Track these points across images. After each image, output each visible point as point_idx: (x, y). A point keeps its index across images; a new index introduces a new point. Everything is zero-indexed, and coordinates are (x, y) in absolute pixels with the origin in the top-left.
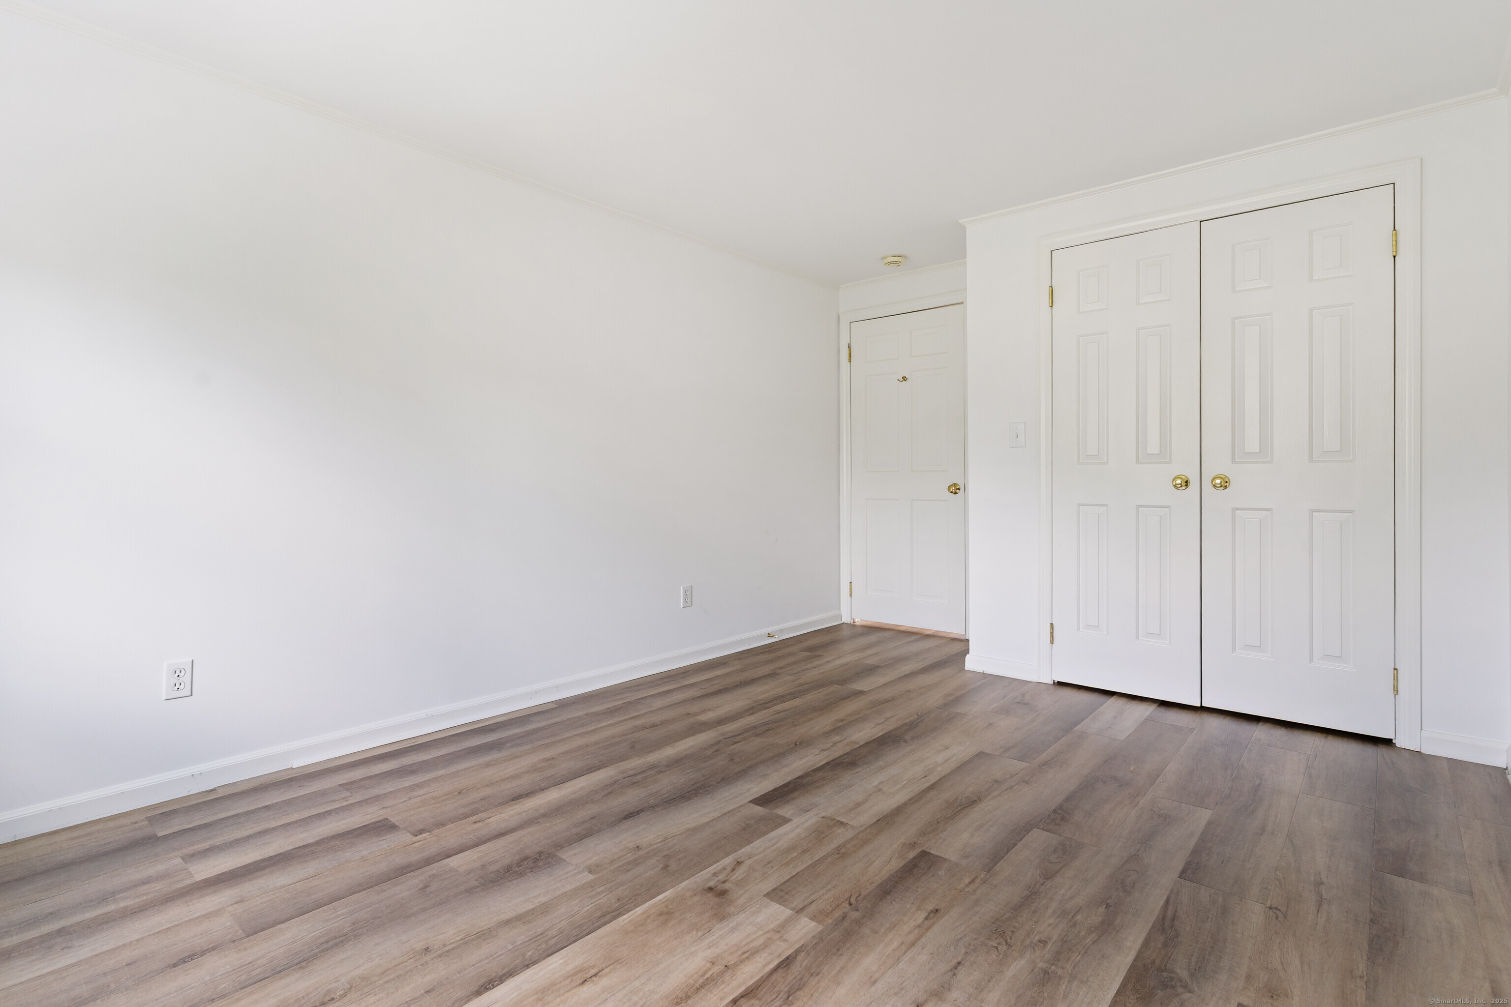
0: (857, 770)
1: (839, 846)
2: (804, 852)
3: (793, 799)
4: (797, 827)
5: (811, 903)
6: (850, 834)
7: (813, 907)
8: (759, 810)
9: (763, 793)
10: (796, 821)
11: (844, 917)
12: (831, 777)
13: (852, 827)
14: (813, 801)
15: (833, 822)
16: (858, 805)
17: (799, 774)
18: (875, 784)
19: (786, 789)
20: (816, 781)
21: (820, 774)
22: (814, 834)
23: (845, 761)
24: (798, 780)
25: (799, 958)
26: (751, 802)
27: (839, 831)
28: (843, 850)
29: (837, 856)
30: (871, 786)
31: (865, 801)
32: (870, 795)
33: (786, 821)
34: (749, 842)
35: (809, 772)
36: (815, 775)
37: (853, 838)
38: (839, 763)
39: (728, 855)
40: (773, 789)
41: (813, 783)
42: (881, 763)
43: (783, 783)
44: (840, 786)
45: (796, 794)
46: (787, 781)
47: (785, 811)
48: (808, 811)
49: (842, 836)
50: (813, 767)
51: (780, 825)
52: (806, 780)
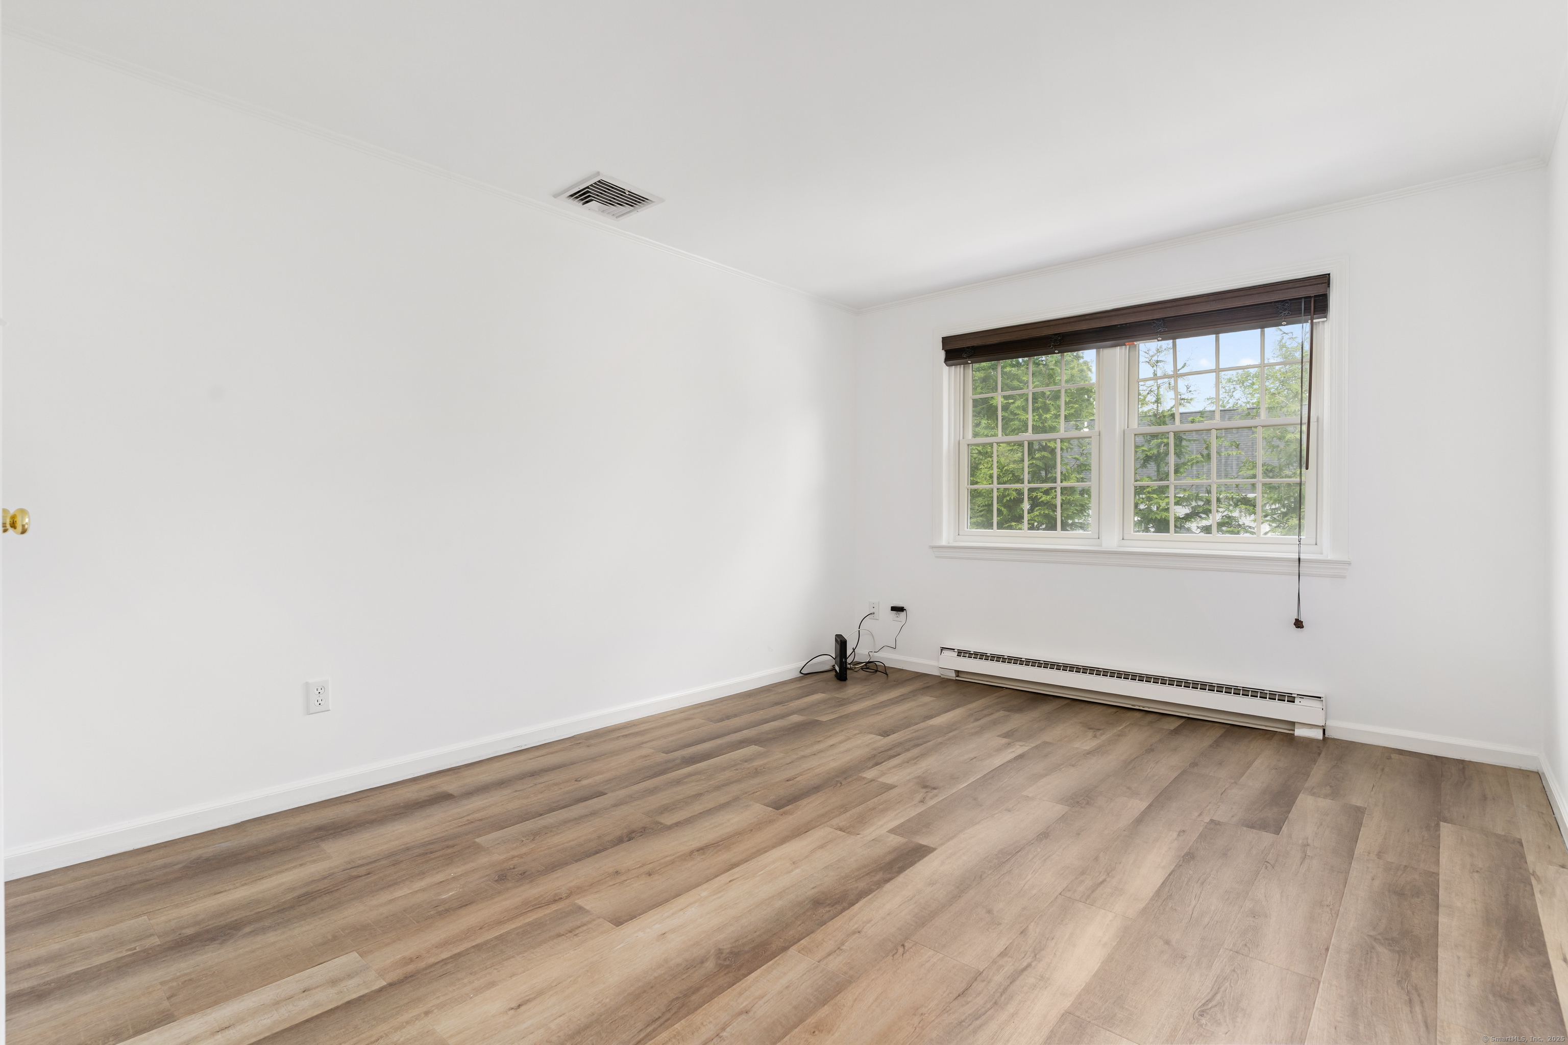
0: (813, 891)
1: (845, 813)
2: (874, 809)
3: (890, 853)
4: (882, 826)
5: (866, 783)
6: (835, 822)
7: (864, 782)
8: (924, 841)
9: (926, 859)
10: (884, 831)
11: (845, 778)
12: (848, 880)
13: (832, 827)
14: (869, 850)
15: (849, 830)
16: (821, 847)
17: (888, 886)
18: (797, 871)
19: (900, 864)
20: (867, 874)
21: (862, 885)
22: (867, 820)
23: (827, 909)
24: (889, 876)
25: (871, 765)
26: (934, 850)
27: (844, 823)
28: (842, 810)
29: (847, 806)
30: (802, 868)
31: (813, 851)
32: (807, 857)
33: (892, 831)
34: (920, 814)
35: (877, 889)
36: (868, 884)
37: (833, 818)
38: (836, 903)
39: (933, 807)
40: (916, 865)
41: (871, 872)
42: (778, 904)
43: (906, 872)
44: (838, 868)
45: (888, 859)
46: (902, 875)
47: (896, 841)
48: (873, 840)
49: (841, 820)
50: (872, 897)
51: (898, 827)
52: (879, 876)
